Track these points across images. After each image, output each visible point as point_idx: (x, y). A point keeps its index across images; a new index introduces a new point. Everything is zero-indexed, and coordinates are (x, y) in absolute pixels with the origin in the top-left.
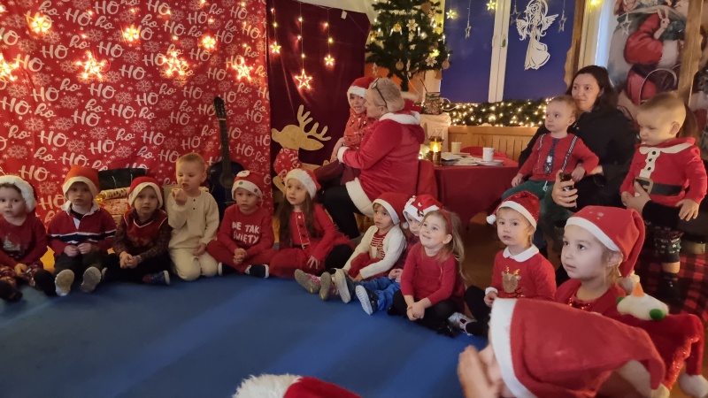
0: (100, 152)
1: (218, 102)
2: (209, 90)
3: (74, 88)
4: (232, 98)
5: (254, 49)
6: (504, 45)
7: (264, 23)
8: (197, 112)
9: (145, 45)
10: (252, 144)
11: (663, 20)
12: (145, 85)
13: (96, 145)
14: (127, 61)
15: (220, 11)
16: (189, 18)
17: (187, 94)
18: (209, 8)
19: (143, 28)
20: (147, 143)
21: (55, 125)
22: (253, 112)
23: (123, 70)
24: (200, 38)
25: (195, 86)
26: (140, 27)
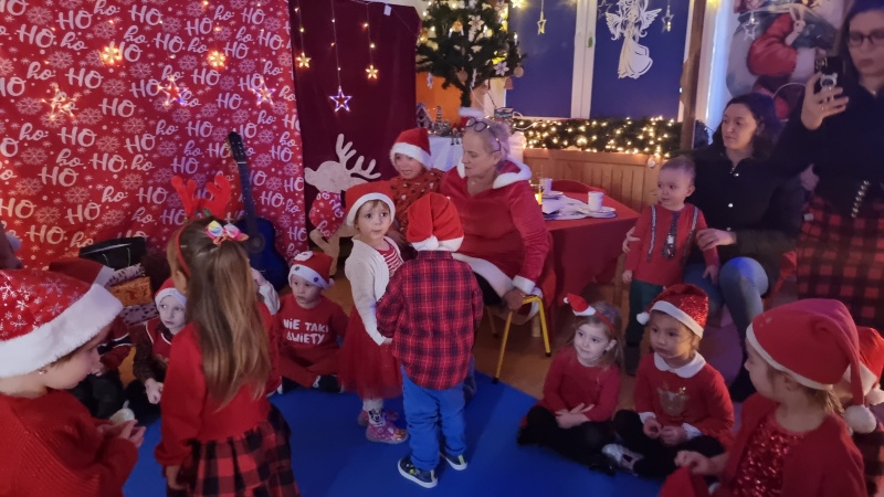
0: (81, 220)
1: (234, 139)
2: (221, 124)
3: (39, 135)
4: (251, 131)
5: (276, 64)
6: (590, 45)
7: (287, 27)
8: (207, 155)
9: (132, 69)
10: (282, 190)
11: (797, 22)
12: (137, 124)
13: (75, 212)
14: (108, 92)
15: (229, 15)
16: (189, 28)
17: (193, 132)
18: (214, 11)
19: (127, 46)
20: (144, 203)
21: (16, 189)
22: (279, 147)
23: (104, 105)
24: (206, 54)
25: (203, 120)
26: (123, 44)
